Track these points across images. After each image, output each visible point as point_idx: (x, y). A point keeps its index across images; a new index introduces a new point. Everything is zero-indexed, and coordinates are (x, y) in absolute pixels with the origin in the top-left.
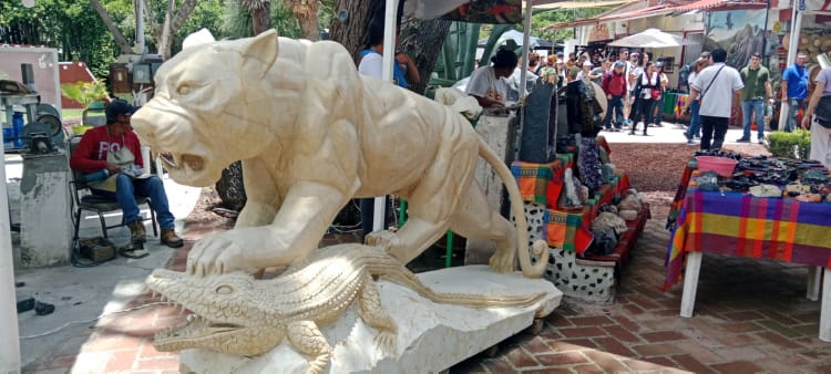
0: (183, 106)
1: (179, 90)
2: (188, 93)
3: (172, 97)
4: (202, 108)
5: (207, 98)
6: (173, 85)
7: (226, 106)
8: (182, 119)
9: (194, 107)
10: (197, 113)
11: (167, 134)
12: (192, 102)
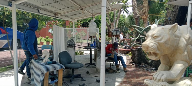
0: (155, 41)
1: (154, 38)
2: (156, 38)
3: (152, 39)
4: (159, 42)
5: (161, 40)
6: (152, 37)
7: (165, 41)
8: (155, 45)
9: (158, 42)
10: (158, 43)
11: (151, 48)
12: (157, 41)
